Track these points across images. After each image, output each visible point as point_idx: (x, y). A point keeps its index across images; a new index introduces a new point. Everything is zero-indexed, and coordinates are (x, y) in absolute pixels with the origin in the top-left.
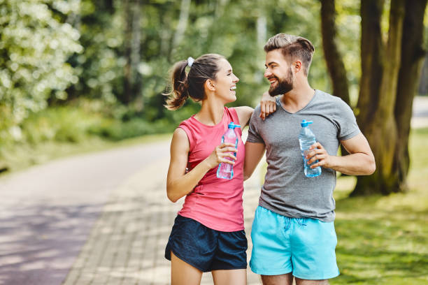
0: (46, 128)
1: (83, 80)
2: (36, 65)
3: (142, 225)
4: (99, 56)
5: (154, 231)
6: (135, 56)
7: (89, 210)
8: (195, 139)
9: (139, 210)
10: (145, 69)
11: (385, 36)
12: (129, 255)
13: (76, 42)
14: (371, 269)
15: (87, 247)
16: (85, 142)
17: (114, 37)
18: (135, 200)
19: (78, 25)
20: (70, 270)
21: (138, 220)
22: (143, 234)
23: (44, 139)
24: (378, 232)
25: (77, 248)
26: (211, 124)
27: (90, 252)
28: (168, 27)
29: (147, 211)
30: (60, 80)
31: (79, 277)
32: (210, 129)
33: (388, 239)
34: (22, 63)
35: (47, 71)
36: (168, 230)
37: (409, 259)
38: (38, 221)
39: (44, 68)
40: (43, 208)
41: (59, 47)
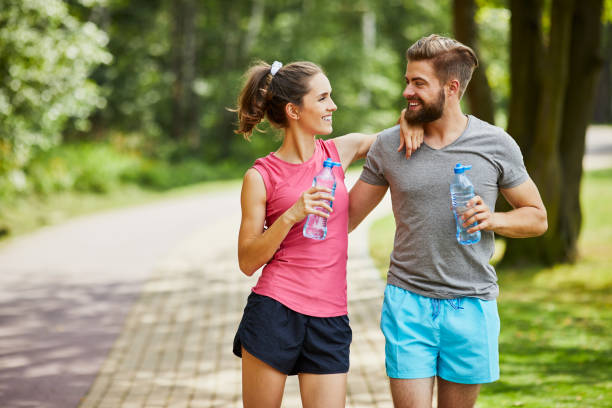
0: (61, 172)
1: (113, 103)
2: (47, 82)
3: (199, 311)
4: (136, 69)
5: (217, 320)
6: (188, 69)
7: (124, 290)
8: (273, 183)
9: (195, 290)
10: (202, 88)
11: (545, 38)
12: (181, 354)
13: (103, 49)
14: (527, 373)
15: (120, 344)
16: (117, 192)
17: (158, 42)
18: (190, 275)
19: (107, 25)
20: (95, 376)
21: (194, 303)
22: (201, 323)
23: (58, 188)
24: (536, 320)
25: (106, 345)
26: (297, 161)
27: (125, 351)
28: (234, 27)
29: (207, 291)
30: (80, 103)
31: (109, 386)
32: (295, 168)
33: (552, 330)
34: (26, 79)
35: (61, 91)
36: (236, 317)
37: (581, 358)
38: (51, 306)
39: (58, 86)
40: (57, 287)
41: (79, 57)
